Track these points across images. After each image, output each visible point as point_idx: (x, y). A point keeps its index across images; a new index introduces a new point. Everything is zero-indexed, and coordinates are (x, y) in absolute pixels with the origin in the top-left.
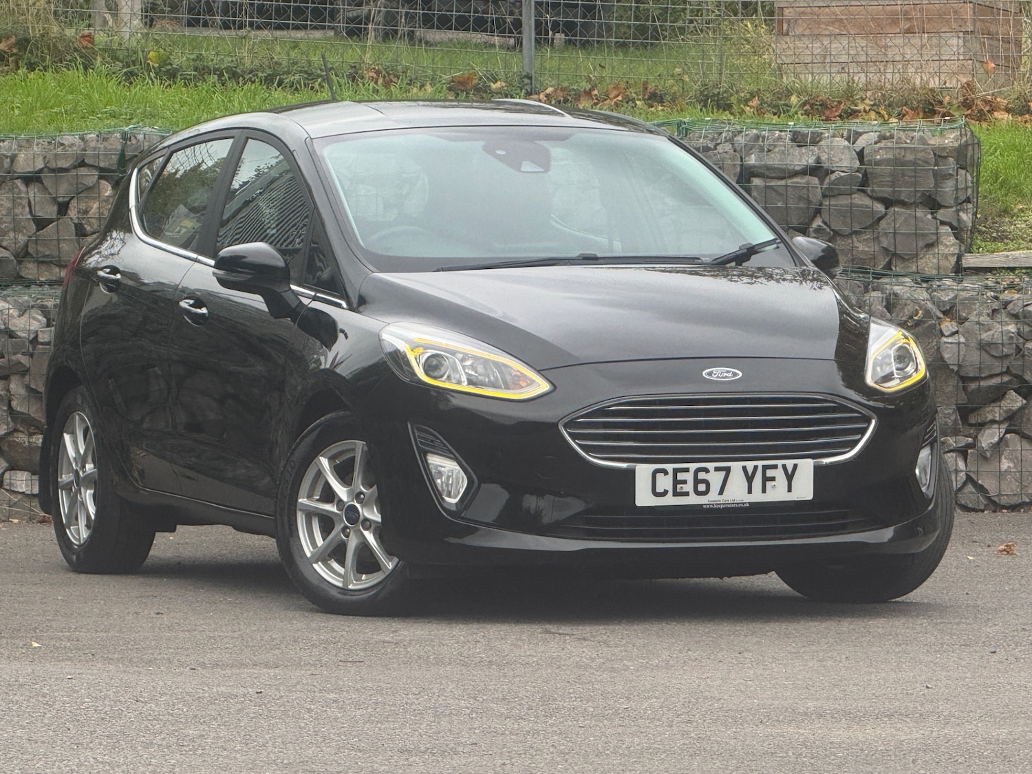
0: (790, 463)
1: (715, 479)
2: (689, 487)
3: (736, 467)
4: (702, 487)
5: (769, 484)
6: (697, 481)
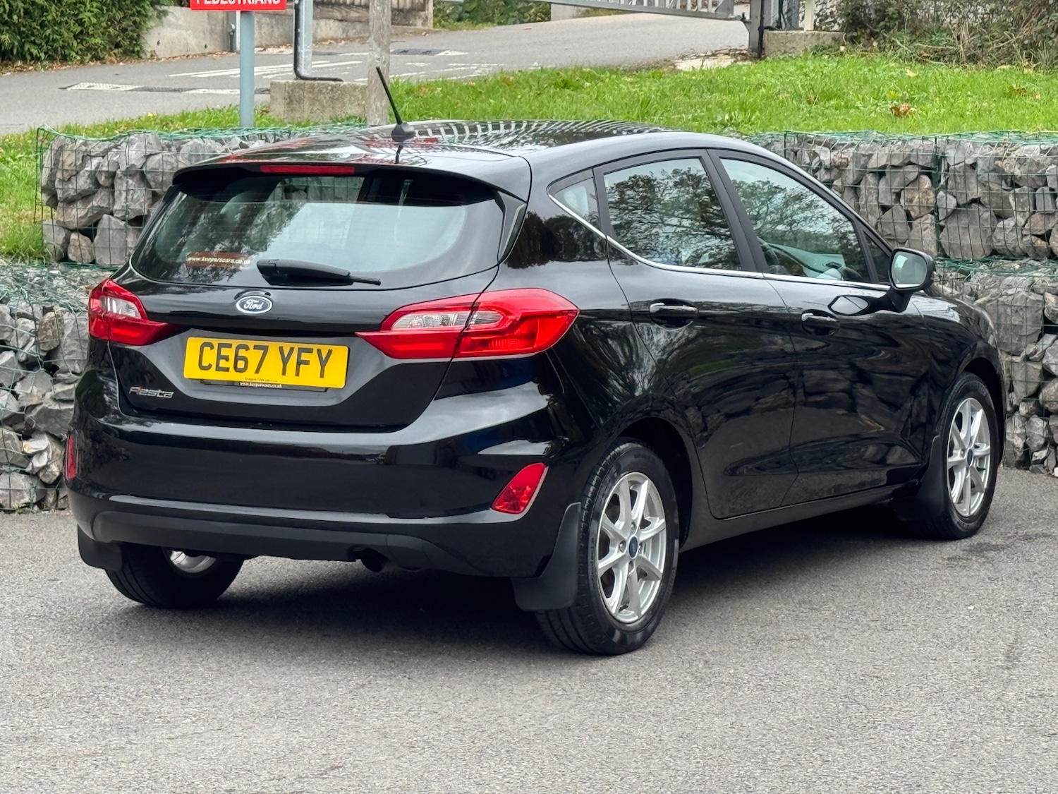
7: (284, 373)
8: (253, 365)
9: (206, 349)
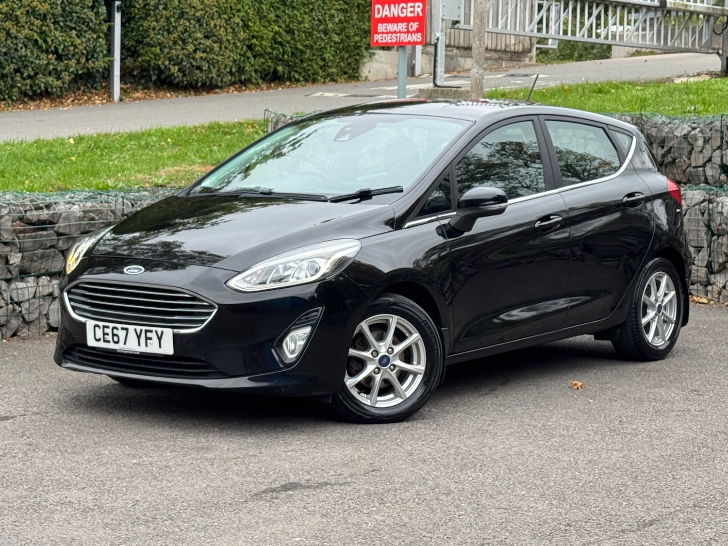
0: (159, 330)
1: (122, 334)
2: (109, 338)
3: (131, 328)
4: (116, 339)
5: (149, 341)
6: (114, 335)
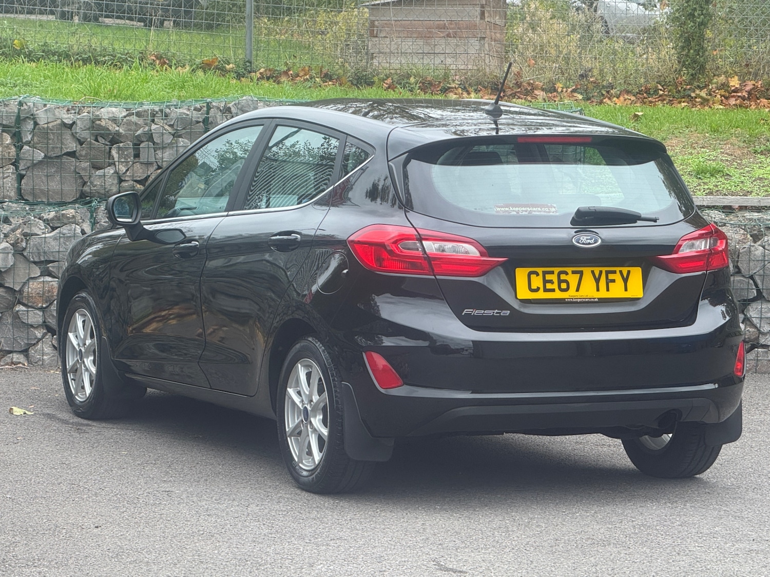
7: (598, 290)
8: (573, 286)
9: (533, 277)
